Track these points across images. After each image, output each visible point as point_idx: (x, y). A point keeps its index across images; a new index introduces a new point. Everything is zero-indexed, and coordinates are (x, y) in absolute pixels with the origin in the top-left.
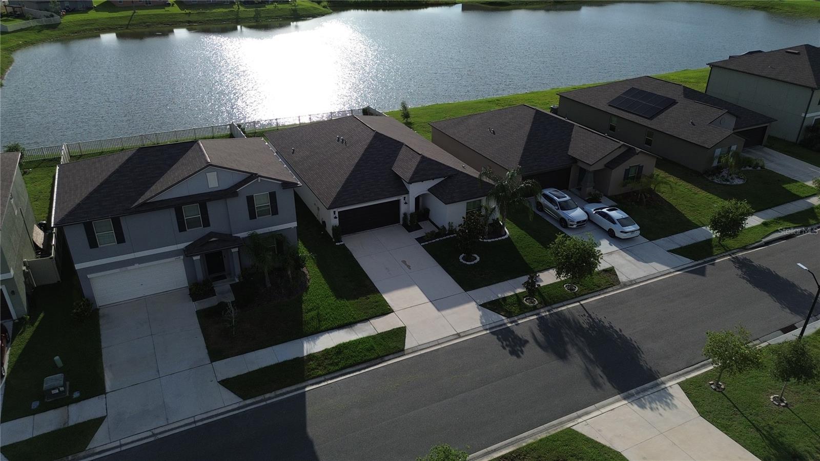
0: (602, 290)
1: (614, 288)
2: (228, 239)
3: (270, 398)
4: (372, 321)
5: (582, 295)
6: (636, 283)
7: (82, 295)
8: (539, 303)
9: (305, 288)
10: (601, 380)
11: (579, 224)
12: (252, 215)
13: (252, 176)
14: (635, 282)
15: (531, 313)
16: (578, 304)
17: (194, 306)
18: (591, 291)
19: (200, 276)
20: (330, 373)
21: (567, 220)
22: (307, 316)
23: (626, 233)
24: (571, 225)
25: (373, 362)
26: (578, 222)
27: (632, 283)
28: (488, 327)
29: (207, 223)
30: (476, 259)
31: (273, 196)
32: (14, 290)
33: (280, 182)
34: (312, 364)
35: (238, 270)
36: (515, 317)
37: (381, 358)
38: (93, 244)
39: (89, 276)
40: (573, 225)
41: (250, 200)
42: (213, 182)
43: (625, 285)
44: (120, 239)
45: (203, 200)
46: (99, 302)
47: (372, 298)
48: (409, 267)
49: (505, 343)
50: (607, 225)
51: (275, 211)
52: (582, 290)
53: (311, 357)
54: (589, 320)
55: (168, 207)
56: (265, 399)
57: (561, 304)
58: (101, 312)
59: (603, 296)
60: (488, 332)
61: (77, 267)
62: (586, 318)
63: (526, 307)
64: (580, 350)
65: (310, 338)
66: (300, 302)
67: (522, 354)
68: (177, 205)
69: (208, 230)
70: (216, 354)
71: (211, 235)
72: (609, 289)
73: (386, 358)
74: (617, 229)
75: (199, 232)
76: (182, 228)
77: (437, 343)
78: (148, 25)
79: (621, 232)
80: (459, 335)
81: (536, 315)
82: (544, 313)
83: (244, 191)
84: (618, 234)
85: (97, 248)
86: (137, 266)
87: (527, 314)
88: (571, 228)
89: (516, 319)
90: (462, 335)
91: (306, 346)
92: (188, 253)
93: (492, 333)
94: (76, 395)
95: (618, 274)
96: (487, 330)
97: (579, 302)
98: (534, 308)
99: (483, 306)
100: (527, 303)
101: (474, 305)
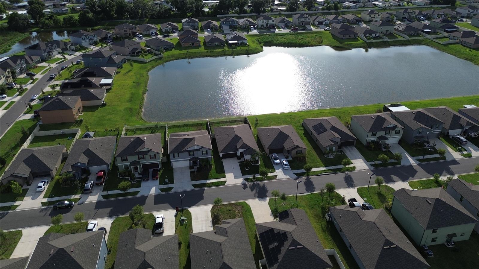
1: (274, 180)
2: (198, 158)
4: (221, 179)
7: (171, 166)
9: (211, 170)
10: (256, 196)
11: (277, 164)
12: (203, 154)
13: (203, 147)
16: (264, 182)
17: (190, 170)
18: (268, 179)
19: (192, 165)
20: (210, 187)
21: (274, 162)
22: (209, 176)
24: (275, 164)
25: (218, 186)
27: (279, 179)
28: (242, 183)
29: (194, 155)
30: (248, 169)
31: (207, 151)
32: (160, 163)
33: (208, 148)
34: (207, 184)
35: (199, 165)
36: (249, 182)
37: (220, 186)
38: (174, 157)
39: (173, 163)
41: (202, 152)
42: (196, 148)
43: (277, 180)
44: (179, 156)
45: (194, 151)
46: (174, 167)
47: (223, 174)
48: (234, 168)
49: (243, 187)
50: (283, 165)
51: (207, 154)
52: (266, 179)
53: (208, 183)
54: (263, 185)
55: (187, 152)
56: (198, 189)
57: (260, 181)
58: (174, 169)
59: (270, 181)
61: (171, 161)
63: (252, 180)
64: (257, 190)
65: (209, 180)
66: (209, 173)
67: (246, 189)
68: (189, 151)
69: (194, 156)
70: (192, 180)
71: (194, 157)
72: (272, 180)
75: (192, 156)
76: (189, 155)
77: (231, 185)
79: (284, 167)
80: (236, 184)
83: (201, 150)
86: (181, 161)
87: (252, 182)
91: (207, 181)
92: (190, 160)
93: (243, 185)
94: (169, 183)
95: (277, 177)
98: (254, 181)
99: (244, 179)
100: (253, 180)
101: (242, 179)
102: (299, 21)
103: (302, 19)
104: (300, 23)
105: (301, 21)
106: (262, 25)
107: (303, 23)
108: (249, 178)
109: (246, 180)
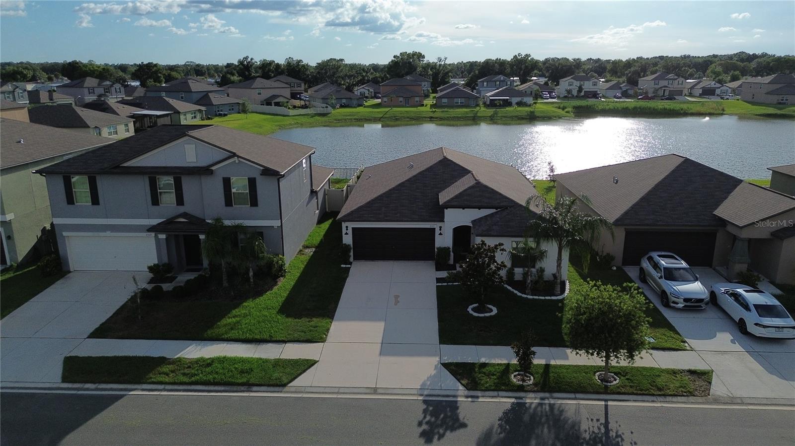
0: (665, 395)
1: (691, 399)
2: (196, 222)
3: (88, 389)
4: (289, 345)
5: (619, 393)
6: (742, 404)
7: (58, 254)
8: (533, 384)
11: (688, 304)
12: (228, 202)
13: (229, 156)
14: (740, 402)
15: (510, 394)
16: (603, 403)
18: (639, 392)
19: (166, 259)
21: (669, 294)
23: (765, 327)
24: (674, 302)
25: (235, 388)
26: (686, 300)
27: (732, 401)
28: (426, 393)
29: (180, 202)
30: (491, 311)
31: (252, 183)
32: (11, 236)
33: (262, 168)
36: (479, 392)
38: (70, 199)
39: (64, 234)
40: (677, 303)
41: (227, 182)
42: (191, 156)
43: (716, 401)
44: (95, 200)
45: (179, 174)
47: (317, 321)
48: (397, 302)
49: (428, 418)
50: (737, 312)
51: (254, 202)
52: (624, 386)
54: (599, 429)
55: (143, 175)
56: (82, 388)
57: (572, 395)
59: (659, 405)
60: (421, 398)
61: (55, 221)
62: (596, 424)
63: (509, 384)
67: (439, 439)
68: (153, 174)
69: (181, 209)
70: (100, 332)
71: (183, 215)
72: (679, 398)
73: (255, 388)
74: (751, 318)
75: (171, 210)
76: (154, 202)
77: (336, 391)
78: (396, 119)
79: (756, 324)
80: (375, 391)
81: (516, 398)
82: (532, 400)
83: (219, 170)
84: (751, 328)
85: (73, 205)
86: (108, 233)
87: (501, 393)
88: (674, 308)
89: (480, 395)
90: (379, 391)
91: (189, 349)
93: (425, 402)
95: (713, 382)
96: (421, 395)
97: (606, 400)
98: (521, 389)
99: (446, 366)
100: (514, 379)
101: (435, 360)
102: (657, 87)
103: (663, 83)
104: (658, 90)
105: (659, 86)
106: (569, 92)
107: (664, 90)
108: (484, 365)
109: (459, 370)
